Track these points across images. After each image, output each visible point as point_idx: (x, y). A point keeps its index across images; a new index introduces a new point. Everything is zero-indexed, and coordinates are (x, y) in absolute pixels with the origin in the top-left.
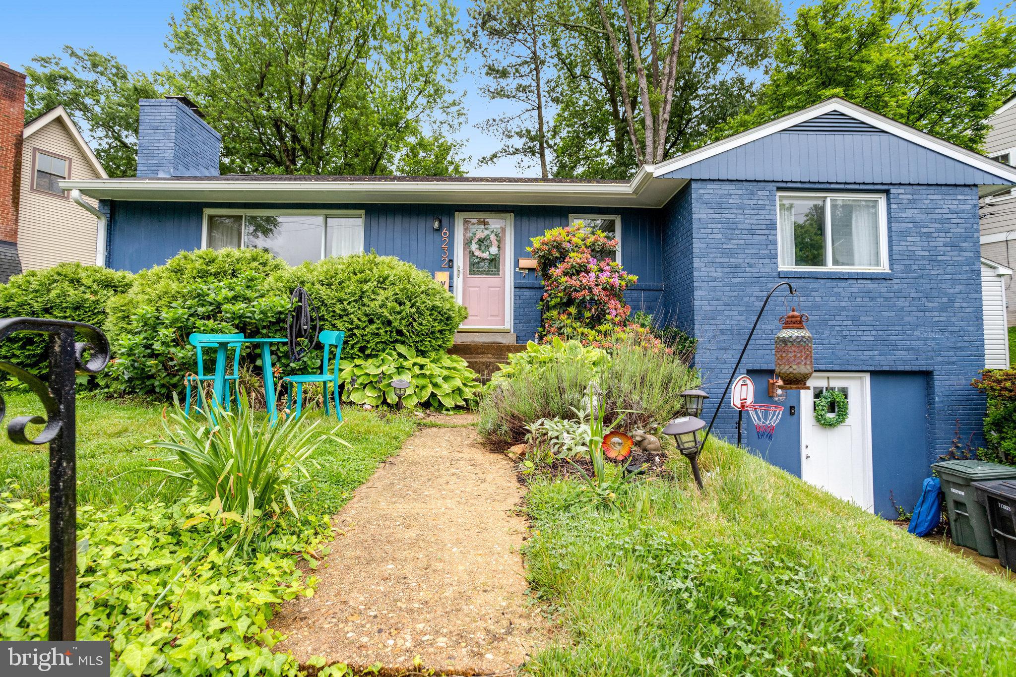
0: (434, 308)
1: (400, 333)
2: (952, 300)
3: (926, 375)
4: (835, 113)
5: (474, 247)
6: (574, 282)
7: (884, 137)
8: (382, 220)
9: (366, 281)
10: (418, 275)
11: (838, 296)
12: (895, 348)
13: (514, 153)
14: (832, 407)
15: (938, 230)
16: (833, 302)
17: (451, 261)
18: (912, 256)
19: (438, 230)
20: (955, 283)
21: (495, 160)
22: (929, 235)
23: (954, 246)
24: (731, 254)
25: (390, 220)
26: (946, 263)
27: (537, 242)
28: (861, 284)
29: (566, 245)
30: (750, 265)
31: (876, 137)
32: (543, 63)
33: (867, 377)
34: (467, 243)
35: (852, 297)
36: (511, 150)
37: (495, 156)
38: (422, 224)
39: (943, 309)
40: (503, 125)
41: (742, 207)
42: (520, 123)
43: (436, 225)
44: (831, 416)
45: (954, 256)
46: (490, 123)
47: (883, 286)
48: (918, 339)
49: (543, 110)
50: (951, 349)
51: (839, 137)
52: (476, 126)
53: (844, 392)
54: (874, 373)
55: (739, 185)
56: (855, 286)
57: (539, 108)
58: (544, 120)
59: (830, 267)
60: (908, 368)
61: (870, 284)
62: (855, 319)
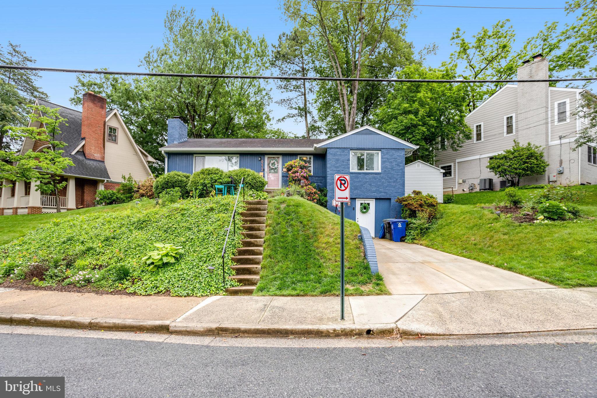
0: (260, 181)
1: (253, 186)
2: (397, 180)
3: (390, 199)
4: (367, 129)
5: (270, 165)
6: (294, 175)
7: (380, 136)
8: (244, 157)
9: (245, 175)
10: (256, 174)
11: (366, 178)
12: (381, 192)
13: (293, 117)
14: (365, 208)
15: (394, 161)
16: (365, 180)
17: (264, 169)
18: (386, 168)
19: (261, 160)
20: (398, 175)
21: (284, 120)
22: (391, 162)
23: (398, 165)
24: (337, 167)
25: (246, 157)
26: (396, 170)
27: (286, 165)
28: (372, 175)
29: (294, 166)
30: (342, 170)
31: (378, 136)
32: (308, 70)
33: (374, 200)
34: (268, 164)
35: (370, 179)
36: (291, 115)
37: (284, 118)
38: (256, 158)
39: (394, 182)
40: (289, 102)
41: (340, 155)
42: (296, 101)
43: (260, 159)
44: (365, 210)
45: (398, 168)
46: (283, 101)
47: (378, 176)
48: (387, 190)
49: (307, 96)
50: (396, 192)
51: (368, 136)
52: (276, 102)
53: (369, 204)
54: (376, 199)
55: (340, 149)
56: (371, 176)
57: (305, 95)
58: (307, 99)
59: (365, 171)
60: (384, 198)
61: (375, 175)
62: (370, 185)
